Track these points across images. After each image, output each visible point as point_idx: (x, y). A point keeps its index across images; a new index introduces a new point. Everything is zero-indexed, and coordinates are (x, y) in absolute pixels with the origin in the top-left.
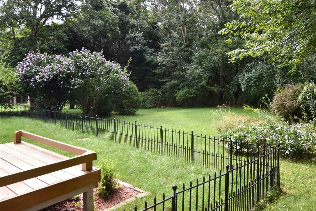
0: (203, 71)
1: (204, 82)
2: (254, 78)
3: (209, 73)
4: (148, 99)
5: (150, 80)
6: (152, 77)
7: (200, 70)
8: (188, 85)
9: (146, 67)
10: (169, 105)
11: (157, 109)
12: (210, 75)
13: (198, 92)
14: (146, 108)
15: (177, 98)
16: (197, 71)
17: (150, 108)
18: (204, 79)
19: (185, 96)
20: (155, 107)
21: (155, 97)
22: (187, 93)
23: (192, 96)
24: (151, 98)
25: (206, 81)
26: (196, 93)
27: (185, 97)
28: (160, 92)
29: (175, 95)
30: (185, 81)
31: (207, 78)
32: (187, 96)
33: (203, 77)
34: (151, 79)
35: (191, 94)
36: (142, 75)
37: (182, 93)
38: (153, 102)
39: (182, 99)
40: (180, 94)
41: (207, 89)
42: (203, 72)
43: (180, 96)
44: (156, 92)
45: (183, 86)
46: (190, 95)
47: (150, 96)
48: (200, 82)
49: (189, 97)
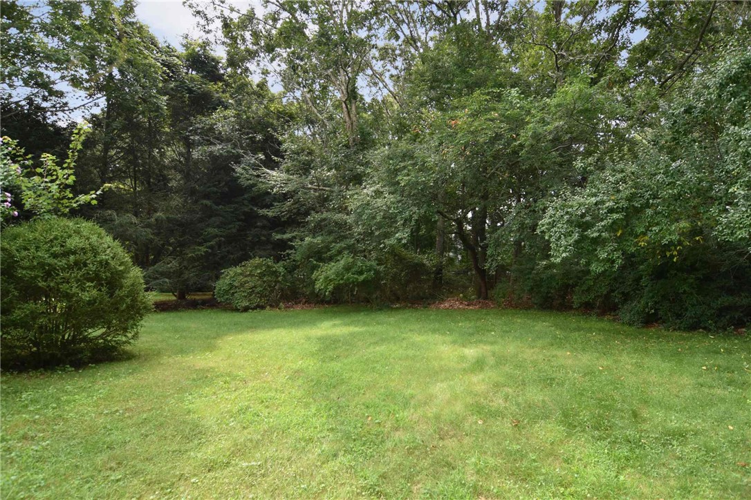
0: (399, 202)
1: (403, 235)
2: (611, 211)
3: (419, 206)
4: (242, 285)
5: (259, 238)
6: (264, 232)
7: (392, 198)
8: (352, 249)
9: (251, 207)
10: (304, 300)
11: (268, 312)
12: (422, 211)
13: (382, 268)
14: (237, 310)
15: (318, 286)
16: (379, 202)
17: (246, 309)
18: (404, 225)
19: (342, 279)
20: (263, 308)
21: (265, 279)
22: (348, 268)
23: (361, 278)
24: (251, 284)
25: (409, 230)
26: (375, 270)
27: (341, 282)
28: (280, 267)
29: (313, 276)
30: (345, 237)
31: (413, 223)
32: (348, 279)
33: (398, 218)
34: (264, 236)
35: (361, 273)
36: (237, 226)
37: (333, 271)
38: (258, 293)
39: (331, 288)
40: (326, 275)
41: (404, 259)
42: (400, 204)
43: (326, 278)
44: (268, 266)
45: (340, 252)
46: (356, 276)
47: (248, 279)
48: (387, 235)
49: (353, 282)
